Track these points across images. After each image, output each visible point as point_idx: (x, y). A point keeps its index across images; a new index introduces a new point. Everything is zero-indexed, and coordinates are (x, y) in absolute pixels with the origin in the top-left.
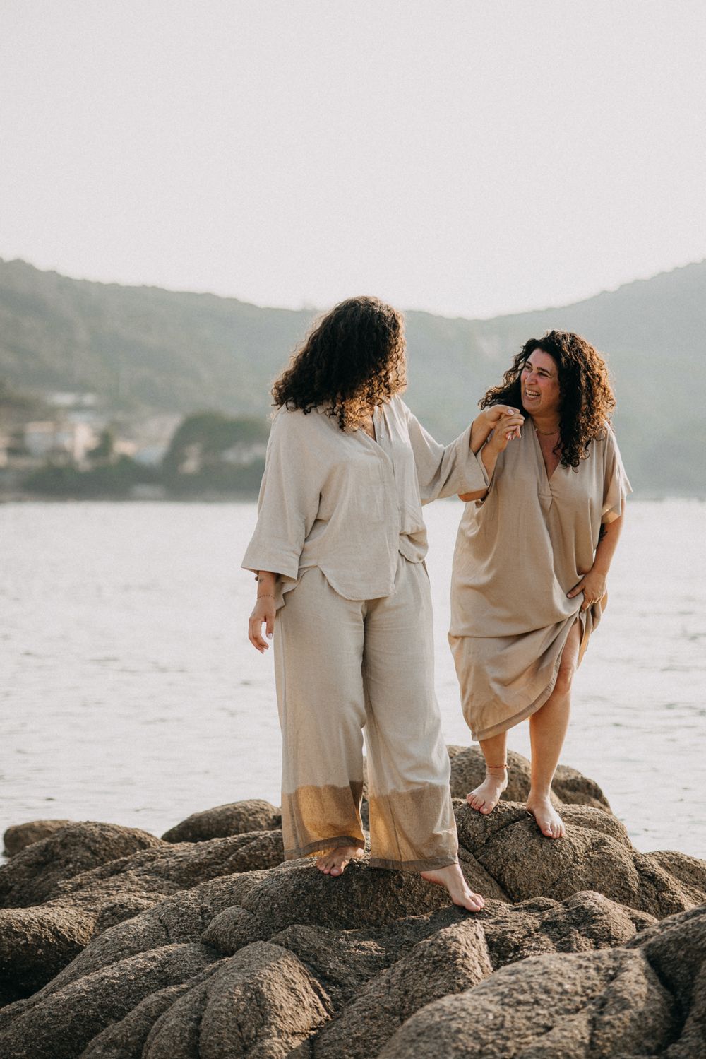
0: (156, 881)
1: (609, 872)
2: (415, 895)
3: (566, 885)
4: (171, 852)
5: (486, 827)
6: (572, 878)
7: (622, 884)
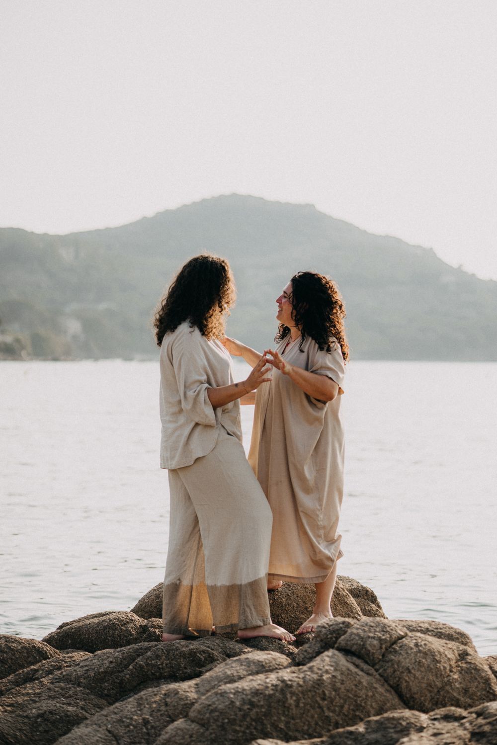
0: (70, 688)
1: (476, 679)
2: (336, 706)
3: (448, 692)
4: (74, 661)
5: (381, 644)
6: (451, 686)
7: (488, 689)
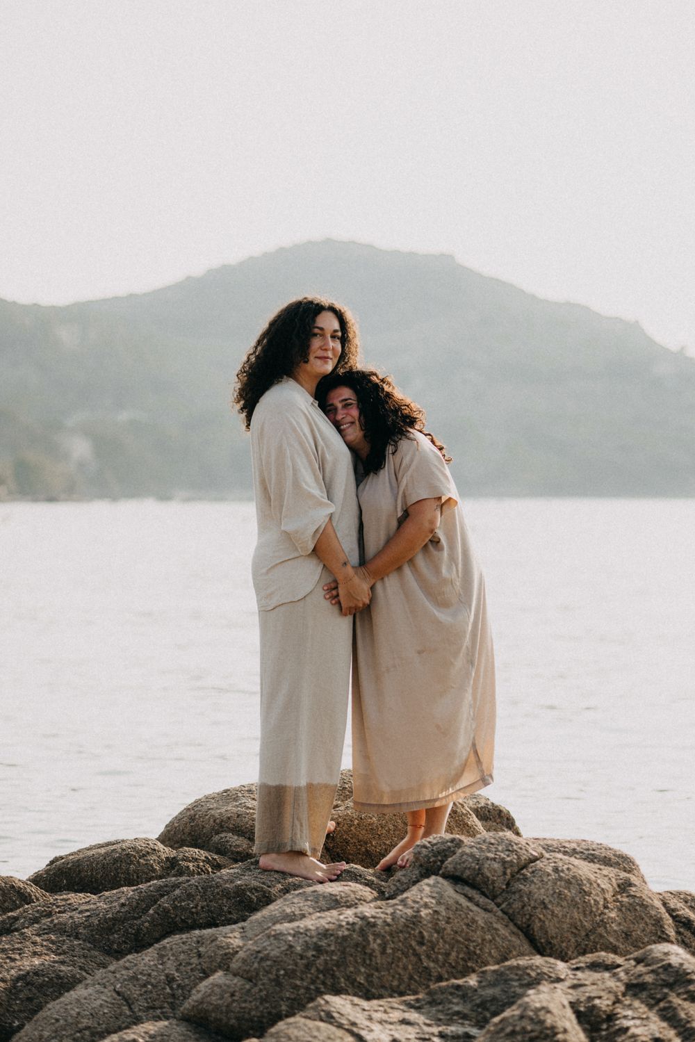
0: (64, 941)
1: (643, 919)
2: (439, 953)
3: (601, 936)
4: (69, 904)
5: (505, 868)
6: (606, 928)
7: (659, 933)
